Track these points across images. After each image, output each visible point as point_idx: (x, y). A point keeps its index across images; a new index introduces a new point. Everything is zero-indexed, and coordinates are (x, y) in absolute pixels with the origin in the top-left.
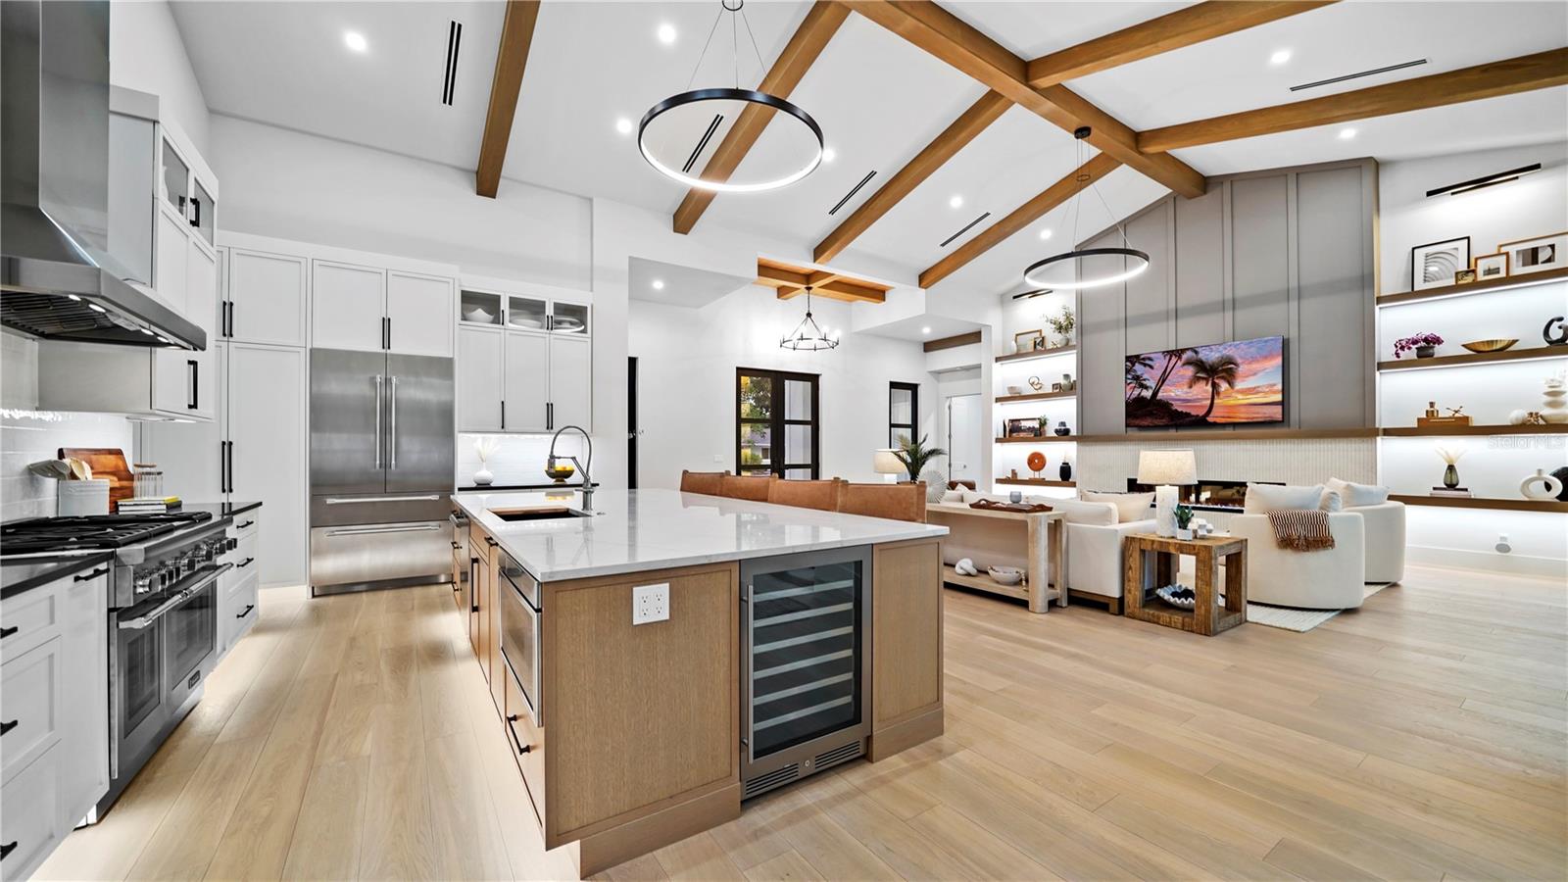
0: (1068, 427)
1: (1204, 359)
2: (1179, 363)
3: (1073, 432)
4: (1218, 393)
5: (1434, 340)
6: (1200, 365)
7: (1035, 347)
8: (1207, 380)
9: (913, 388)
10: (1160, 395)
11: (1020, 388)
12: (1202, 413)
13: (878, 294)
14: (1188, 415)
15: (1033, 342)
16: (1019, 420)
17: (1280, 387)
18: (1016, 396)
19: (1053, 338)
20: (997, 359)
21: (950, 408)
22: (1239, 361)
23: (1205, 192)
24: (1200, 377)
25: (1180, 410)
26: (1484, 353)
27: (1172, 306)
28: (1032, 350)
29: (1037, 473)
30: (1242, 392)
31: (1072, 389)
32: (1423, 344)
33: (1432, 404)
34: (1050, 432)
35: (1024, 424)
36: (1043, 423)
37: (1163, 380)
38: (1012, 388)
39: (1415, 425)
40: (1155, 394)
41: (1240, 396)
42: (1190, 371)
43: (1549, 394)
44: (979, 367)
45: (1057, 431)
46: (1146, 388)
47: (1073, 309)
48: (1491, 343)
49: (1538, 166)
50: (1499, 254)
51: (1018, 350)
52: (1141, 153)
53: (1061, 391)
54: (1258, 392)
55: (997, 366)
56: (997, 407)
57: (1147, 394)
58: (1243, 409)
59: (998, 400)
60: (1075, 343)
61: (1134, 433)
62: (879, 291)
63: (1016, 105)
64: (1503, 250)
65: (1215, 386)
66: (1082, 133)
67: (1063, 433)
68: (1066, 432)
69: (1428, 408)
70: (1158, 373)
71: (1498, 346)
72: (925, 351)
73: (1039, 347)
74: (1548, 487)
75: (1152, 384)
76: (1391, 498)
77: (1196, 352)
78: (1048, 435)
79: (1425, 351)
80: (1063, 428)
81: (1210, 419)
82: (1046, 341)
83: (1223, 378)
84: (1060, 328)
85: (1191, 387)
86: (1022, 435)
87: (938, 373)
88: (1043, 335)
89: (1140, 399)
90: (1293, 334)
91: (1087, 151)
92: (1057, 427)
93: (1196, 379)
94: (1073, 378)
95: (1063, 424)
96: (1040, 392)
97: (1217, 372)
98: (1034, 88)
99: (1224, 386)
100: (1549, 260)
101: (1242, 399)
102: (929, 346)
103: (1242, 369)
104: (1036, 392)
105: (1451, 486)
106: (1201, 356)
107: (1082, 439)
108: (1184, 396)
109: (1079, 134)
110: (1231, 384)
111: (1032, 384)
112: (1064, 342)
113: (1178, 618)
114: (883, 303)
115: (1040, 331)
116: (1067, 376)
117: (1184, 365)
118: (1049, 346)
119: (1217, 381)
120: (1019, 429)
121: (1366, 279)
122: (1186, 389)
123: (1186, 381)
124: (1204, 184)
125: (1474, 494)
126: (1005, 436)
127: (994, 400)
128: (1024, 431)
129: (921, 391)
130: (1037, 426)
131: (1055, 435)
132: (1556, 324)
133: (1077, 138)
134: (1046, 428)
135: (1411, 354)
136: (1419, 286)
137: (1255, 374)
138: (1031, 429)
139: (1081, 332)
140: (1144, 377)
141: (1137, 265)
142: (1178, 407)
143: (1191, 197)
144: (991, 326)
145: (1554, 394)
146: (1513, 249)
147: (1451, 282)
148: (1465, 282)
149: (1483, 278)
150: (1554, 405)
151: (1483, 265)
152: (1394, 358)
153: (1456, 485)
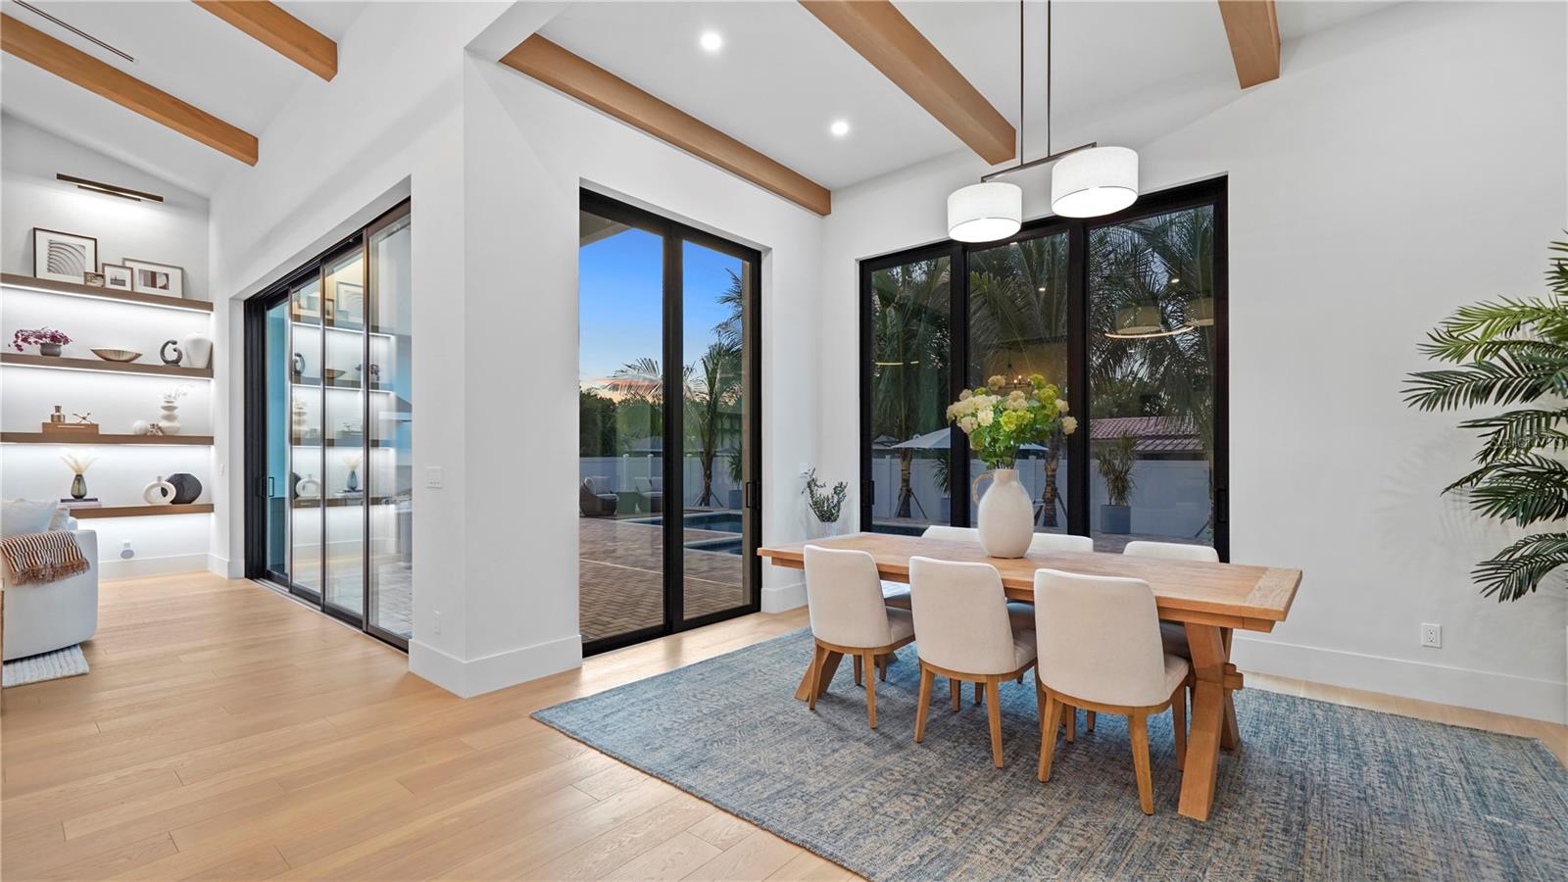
5: (57, 339)
26: (112, 361)
32: (45, 340)
39: (39, 430)
43: (165, 408)
48: (119, 352)
49: (160, 199)
50: (124, 267)
64: (128, 264)
69: (54, 412)
71: (123, 358)
74: (164, 492)
79: (51, 349)
100: (165, 287)
105: (79, 497)
125: (105, 503)
132: (172, 347)
135: (33, 349)
136: (42, 274)
145: (170, 408)
146: (137, 267)
147: (80, 281)
148: (94, 285)
149: (109, 285)
150: (169, 418)
151: (109, 273)
152: (14, 350)
153: (84, 495)
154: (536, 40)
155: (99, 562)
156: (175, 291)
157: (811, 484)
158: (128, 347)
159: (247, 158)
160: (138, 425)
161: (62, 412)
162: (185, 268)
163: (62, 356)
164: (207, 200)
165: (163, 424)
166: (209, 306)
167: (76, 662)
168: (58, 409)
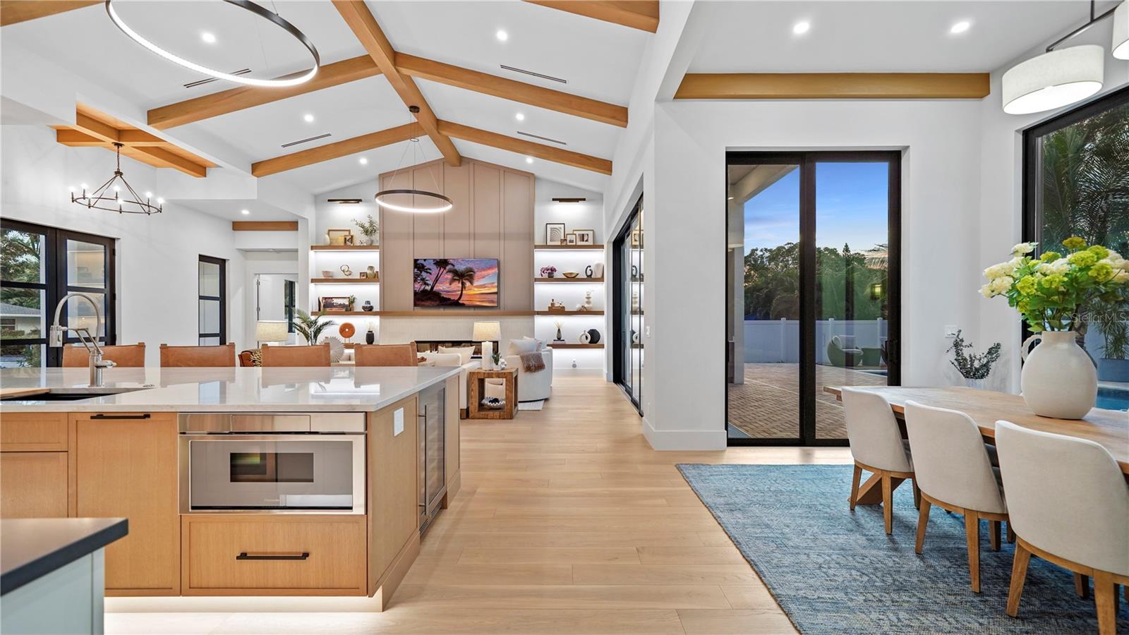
0: (372, 305)
1: (457, 270)
2: (445, 272)
3: (377, 308)
4: (465, 288)
5: (553, 270)
6: (455, 273)
7: (345, 242)
8: (459, 280)
9: (222, 263)
10: (435, 289)
11: (333, 272)
12: (456, 298)
13: (200, 169)
14: (449, 299)
15: (343, 238)
16: (332, 298)
17: (496, 284)
18: (328, 279)
19: (360, 238)
20: (312, 248)
21: (258, 283)
22: (476, 270)
23: (460, 166)
24: (455, 279)
25: (445, 296)
26: (570, 278)
27: (442, 231)
28: (343, 244)
29: (347, 339)
30: (477, 287)
31: (375, 277)
32: (549, 271)
33: (553, 300)
34: (358, 307)
35: (335, 301)
36: (352, 301)
37: (436, 280)
38: (326, 272)
39: (547, 310)
40: (432, 288)
41: (476, 289)
42: (450, 276)
43: (587, 298)
44: (296, 251)
45: (364, 308)
46: (428, 285)
47: (376, 219)
48: (571, 274)
49: (584, 200)
50: (573, 234)
51: (331, 243)
52: (439, 133)
53: (367, 277)
54: (485, 287)
55: (312, 253)
56: (312, 286)
57: (428, 288)
58: (478, 296)
59: (313, 281)
60: (378, 244)
61: (418, 310)
62: (200, 166)
63: (383, 75)
64: (575, 232)
65: (463, 284)
66: (414, 109)
67: (368, 310)
68: (371, 309)
69: (551, 301)
70: (434, 277)
71: (573, 276)
72: (234, 229)
73: (348, 243)
74: (587, 338)
75: (431, 282)
76: (548, 345)
77: (453, 265)
78: (355, 310)
79: (550, 275)
80: (369, 305)
81: (460, 302)
82: (355, 239)
83: (467, 279)
84: (366, 232)
85: (450, 284)
86: (334, 309)
87: (246, 252)
88: (352, 234)
89: (424, 291)
90: (502, 259)
91: (410, 118)
92: (364, 305)
93: (453, 280)
94: (377, 269)
95: (368, 302)
96: (350, 277)
97: (464, 276)
98: (398, 71)
99: (468, 284)
100: (587, 241)
101: (477, 291)
102: (238, 226)
103: (478, 274)
104: (346, 277)
105: (559, 339)
106: (456, 268)
107: (382, 314)
108: (447, 289)
109: (412, 110)
110: (472, 283)
111: (344, 271)
112: (369, 243)
113: (497, 413)
114: (203, 179)
115: (349, 231)
116: (371, 268)
117: (447, 272)
118: (357, 243)
119: (464, 281)
120: (332, 305)
121: (531, 236)
122: (448, 285)
123: (449, 281)
124: (461, 160)
125: (567, 342)
126: (320, 310)
127: (310, 281)
128: (335, 307)
129: (229, 267)
130: (347, 303)
131: (363, 311)
132: (589, 268)
133: (411, 111)
134: (354, 305)
135: (546, 276)
136: (549, 243)
137: (484, 277)
138: (342, 306)
139: (383, 237)
140: (427, 279)
141: (444, 205)
142: (444, 295)
143: (454, 165)
144: (307, 219)
145: (588, 298)
146: (577, 233)
147: (559, 243)
148: (565, 245)
149: (568, 244)
150: (588, 303)
151: (569, 238)
152: (540, 277)
153: (561, 339)
154: (688, 77)
155: (554, 368)
156: (590, 243)
157: (958, 345)
158: (574, 271)
159: (607, 172)
160: (577, 307)
162: (595, 230)
163: (554, 277)
164: (602, 194)
165: (586, 305)
166: (602, 247)
167: (540, 405)
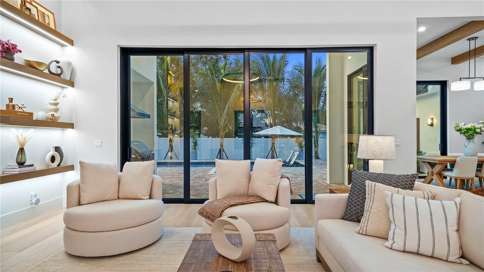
100: (49, 24)
153: (24, 163)
161: (14, 103)
163: (14, 62)
168: (11, 100)
